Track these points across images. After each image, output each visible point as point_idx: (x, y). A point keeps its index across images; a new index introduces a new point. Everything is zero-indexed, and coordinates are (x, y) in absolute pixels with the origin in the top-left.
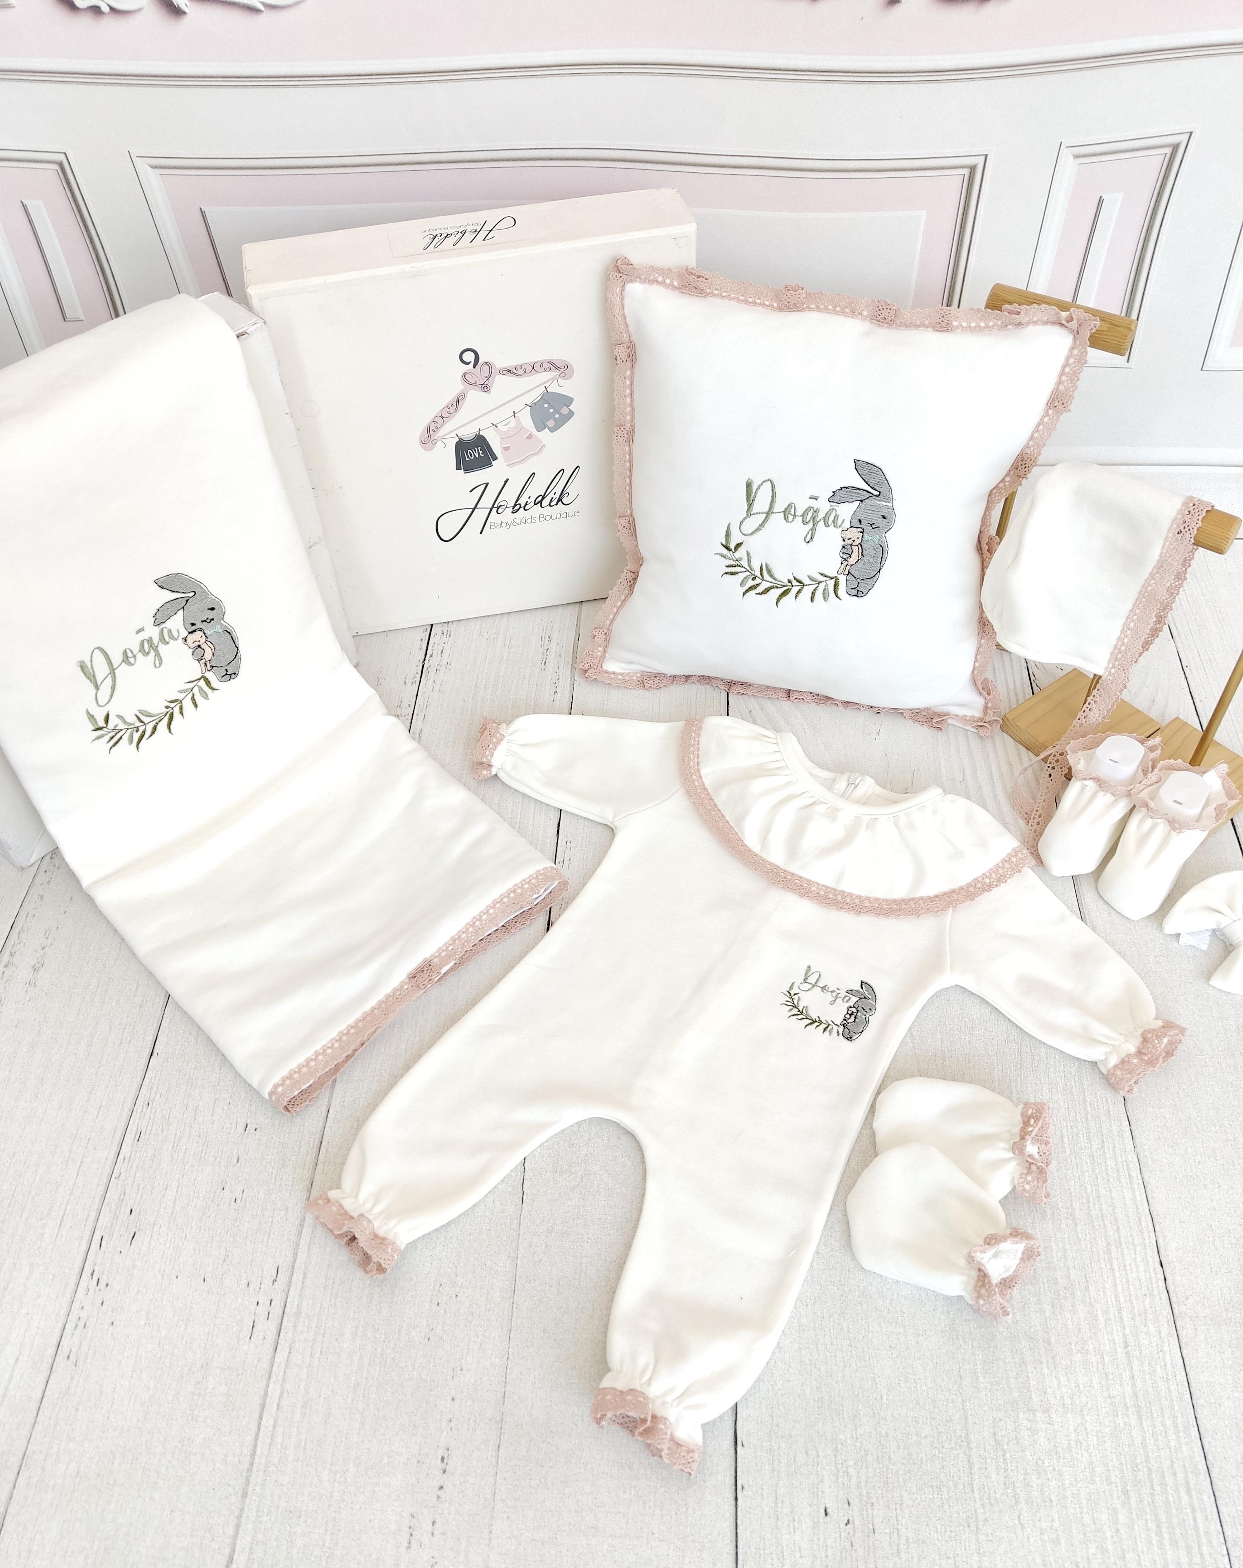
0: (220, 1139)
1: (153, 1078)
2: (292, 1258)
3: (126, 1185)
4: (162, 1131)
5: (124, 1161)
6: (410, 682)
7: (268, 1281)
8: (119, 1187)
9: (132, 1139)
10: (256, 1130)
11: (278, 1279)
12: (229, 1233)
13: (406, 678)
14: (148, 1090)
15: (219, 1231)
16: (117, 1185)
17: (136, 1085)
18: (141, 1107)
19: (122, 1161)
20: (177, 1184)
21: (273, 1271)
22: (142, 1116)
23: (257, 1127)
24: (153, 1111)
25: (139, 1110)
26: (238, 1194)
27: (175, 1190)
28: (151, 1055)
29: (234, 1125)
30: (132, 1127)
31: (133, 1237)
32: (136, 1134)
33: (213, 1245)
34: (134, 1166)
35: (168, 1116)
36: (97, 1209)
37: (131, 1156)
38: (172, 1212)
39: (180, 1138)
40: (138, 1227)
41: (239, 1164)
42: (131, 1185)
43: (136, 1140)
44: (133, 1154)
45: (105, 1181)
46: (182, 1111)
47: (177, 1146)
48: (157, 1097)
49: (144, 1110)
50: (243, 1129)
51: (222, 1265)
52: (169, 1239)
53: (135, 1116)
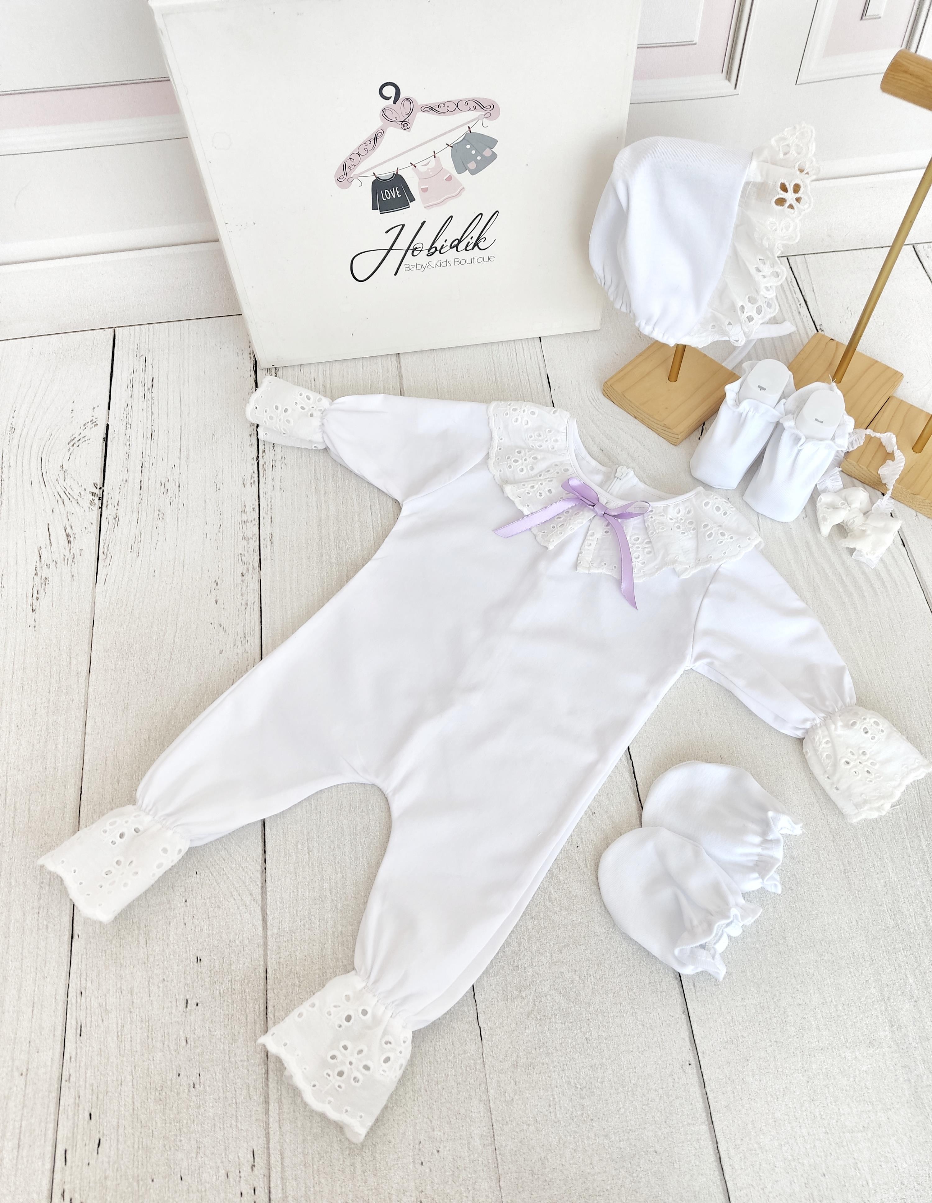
0: (163, 1021)
1: (80, 963)
2: (265, 1139)
3: (78, 1087)
4: (103, 1021)
5: (70, 1061)
6: (249, 483)
7: (247, 1168)
8: (72, 1090)
9: (74, 1036)
10: (197, 1005)
11: (256, 1164)
12: (196, 1123)
13: (243, 480)
14: (77, 977)
15: (185, 1121)
16: (69, 1088)
17: (64, 975)
18: (75, 997)
19: (69, 1060)
20: (131, 1077)
21: (249, 1156)
22: (78, 1008)
23: (198, 1001)
24: (88, 1000)
25: (74, 1001)
26: (194, 1079)
27: (130, 1084)
28: (72, 938)
29: (174, 1003)
30: (71, 1022)
31: (99, 1145)
32: (76, 1029)
33: (182, 1139)
34: (82, 1064)
35: (104, 1004)
36: (55, 1120)
37: (76, 1054)
38: (133, 1109)
39: (123, 1027)
40: (101, 1132)
41: (189, 1046)
42: (84, 1085)
43: (78, 1035)
44: (78, 1051)
45: (56, 1086)
46: (118, 996)
47: (121, 1035)
48: (89, 984)
49: (79, 1000)
50: (184, 1006)
51: (196, 1158)
52: (136, 1139)
53: (71, 1009)
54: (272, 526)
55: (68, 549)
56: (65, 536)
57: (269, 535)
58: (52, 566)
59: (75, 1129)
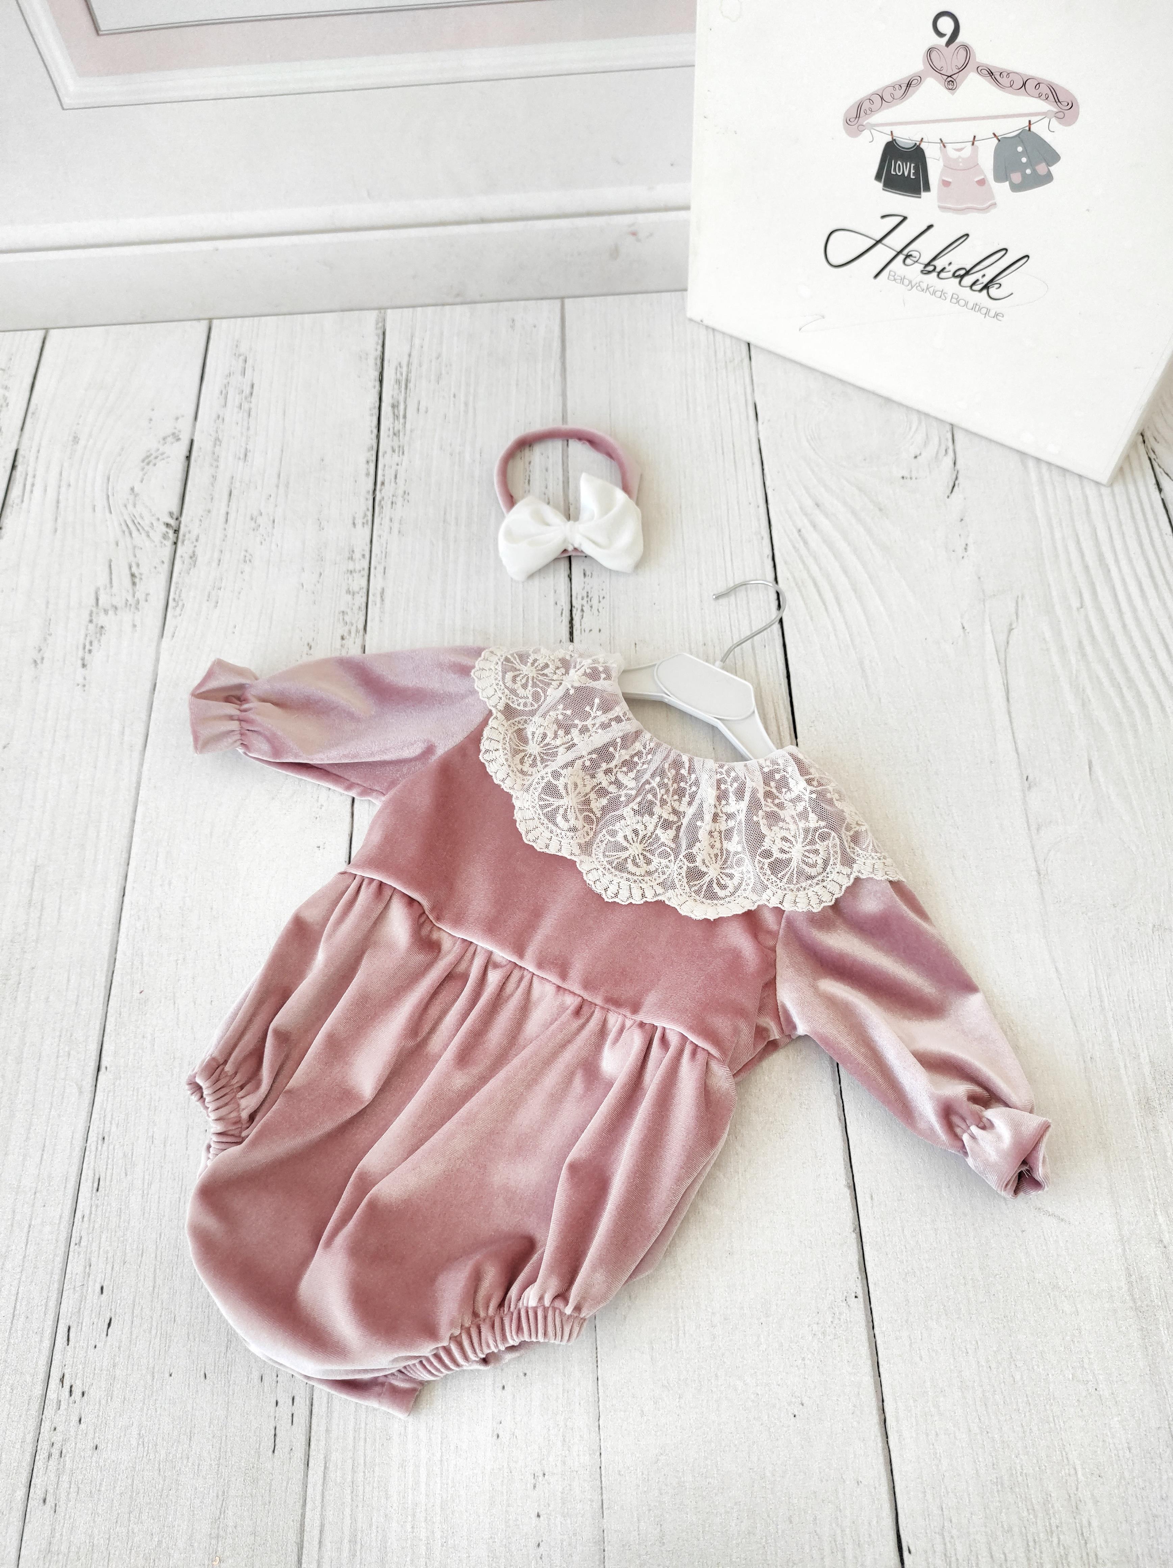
1: (105, 1102)
3: (90, 1253)
4: (126, 1174)
5: (83, 1221)
6: (361, 524)
8: (82, 1256)
9: (90, 1188)
13: (354, 518)
14: (100, 1119)
16: (79, 1253)
17: (84, 1114)
18: (95, 1143)
19: (81, 1219)
22: (98, 1156)
24: (111, 1147)
25: (94, 1148)
27: (153, 1255)
32: (93, 1181)
34: (97, 1226)
35: (130, 1154)
36: (58, 1291)
37: (91, 1213)
38: (154, 1287)
39: (150, 1184)
42: (97, 1251)
43: (95, 1189)
44: (93, 1207)
45: (63, 1250)
46: (148, 1146)
47: (148, 1194)
48: (114, 1129)
49: (100, 1148)
51: (226, 1353)
52: (154, 1324)
53: (88, 1156)
54: (384, 578)
55: (131, 591)
56: (129, 576)
57: (379, 590)
58: (111, 613)
59: (83, 1303)
